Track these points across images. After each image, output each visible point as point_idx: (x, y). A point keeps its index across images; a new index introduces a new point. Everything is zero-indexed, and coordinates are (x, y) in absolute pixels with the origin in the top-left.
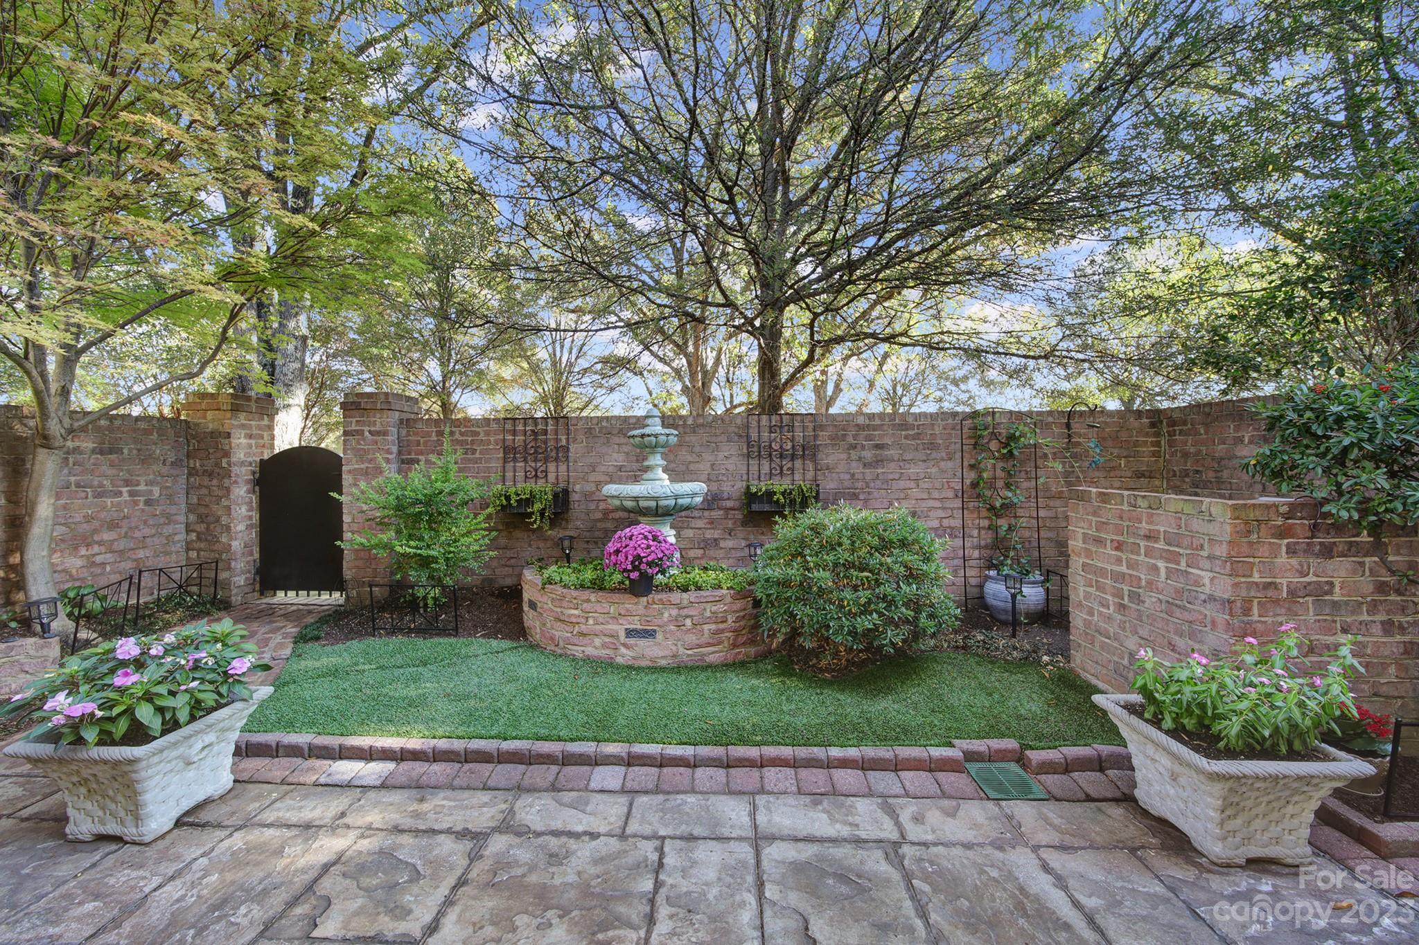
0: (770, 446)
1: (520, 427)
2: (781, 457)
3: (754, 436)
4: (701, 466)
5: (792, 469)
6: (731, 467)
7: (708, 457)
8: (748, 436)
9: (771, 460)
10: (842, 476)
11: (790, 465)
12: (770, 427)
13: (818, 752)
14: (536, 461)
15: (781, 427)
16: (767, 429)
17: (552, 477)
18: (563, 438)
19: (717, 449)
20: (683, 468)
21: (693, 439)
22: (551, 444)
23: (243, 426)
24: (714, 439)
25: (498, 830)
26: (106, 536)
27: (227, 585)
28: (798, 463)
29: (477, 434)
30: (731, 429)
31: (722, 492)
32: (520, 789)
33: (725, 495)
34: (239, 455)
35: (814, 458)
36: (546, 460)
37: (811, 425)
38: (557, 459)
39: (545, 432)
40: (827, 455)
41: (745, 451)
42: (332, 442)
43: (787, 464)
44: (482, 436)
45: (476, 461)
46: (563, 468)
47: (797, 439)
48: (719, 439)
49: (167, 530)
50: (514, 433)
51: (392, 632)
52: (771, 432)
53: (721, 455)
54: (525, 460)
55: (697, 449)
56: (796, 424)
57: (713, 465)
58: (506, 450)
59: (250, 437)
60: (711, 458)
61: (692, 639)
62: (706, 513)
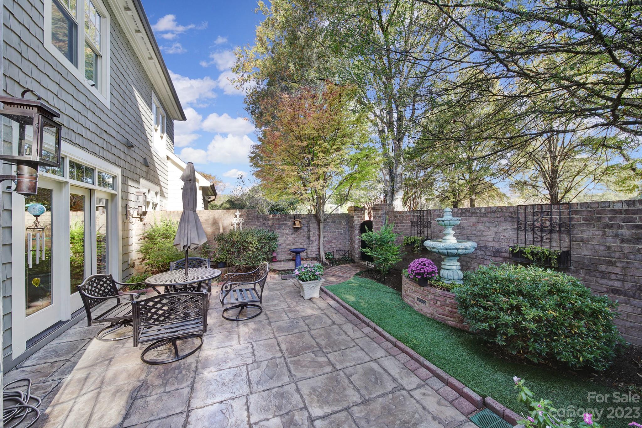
0: (533, 224)
1: (416, 214)
2: (542, 231)
3: (522, 218)
4: (489, 233)
5: (550, 240)
6: (507, 235)
7: (494, 229)
8: (518, 218)
9: (534, 232)
10: (597, 247)
11: (548, 236)
12: (534, 213)
13: (422, 359)
14: (421, 227)
15: (542, 213)
16: (531, 214)
17: (426, 233)
18: (429, 218)
19: (498, 224)
20: (480, 234)
21: (485, 219)
22: (425, 220)
23: (357, 215)
24: (496, 219)
25: (338, 325)
26: (334, 241)
27: (354, 257)
28: (555, 236)
29: (404, 216)
30: (507, 214)
31: (502, 248)
32: (351, 322)
33: (503, 250)
34: (356, 222)
35: (569, 233)
36: (424, 227)
37: (566, 211)
38: (427, 227)
39: (423, 216)
40: (582, 232)
41: (516, 226)
42: (372, 219)
43: (546, 236)
44: (405, 218)
45: (404, 226)
46: (429, 230)
47: (554, 220)
48: (500, 219)
49: (345, 241)
50: (414, 216)
51: (373, 278)
52: (534, 216)
53: (501, 228)
54: (417, 227)
55: (487, 224)
56: (554, 210)
57: (496, 233)
58: (412, 222)
59: (359, 217)
60: (495, 229)
61: (441, 311)
62: (493, 258)
